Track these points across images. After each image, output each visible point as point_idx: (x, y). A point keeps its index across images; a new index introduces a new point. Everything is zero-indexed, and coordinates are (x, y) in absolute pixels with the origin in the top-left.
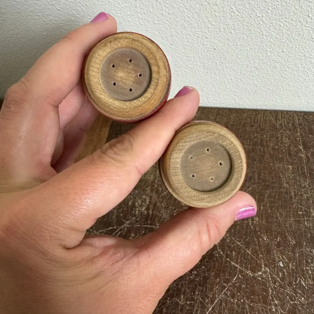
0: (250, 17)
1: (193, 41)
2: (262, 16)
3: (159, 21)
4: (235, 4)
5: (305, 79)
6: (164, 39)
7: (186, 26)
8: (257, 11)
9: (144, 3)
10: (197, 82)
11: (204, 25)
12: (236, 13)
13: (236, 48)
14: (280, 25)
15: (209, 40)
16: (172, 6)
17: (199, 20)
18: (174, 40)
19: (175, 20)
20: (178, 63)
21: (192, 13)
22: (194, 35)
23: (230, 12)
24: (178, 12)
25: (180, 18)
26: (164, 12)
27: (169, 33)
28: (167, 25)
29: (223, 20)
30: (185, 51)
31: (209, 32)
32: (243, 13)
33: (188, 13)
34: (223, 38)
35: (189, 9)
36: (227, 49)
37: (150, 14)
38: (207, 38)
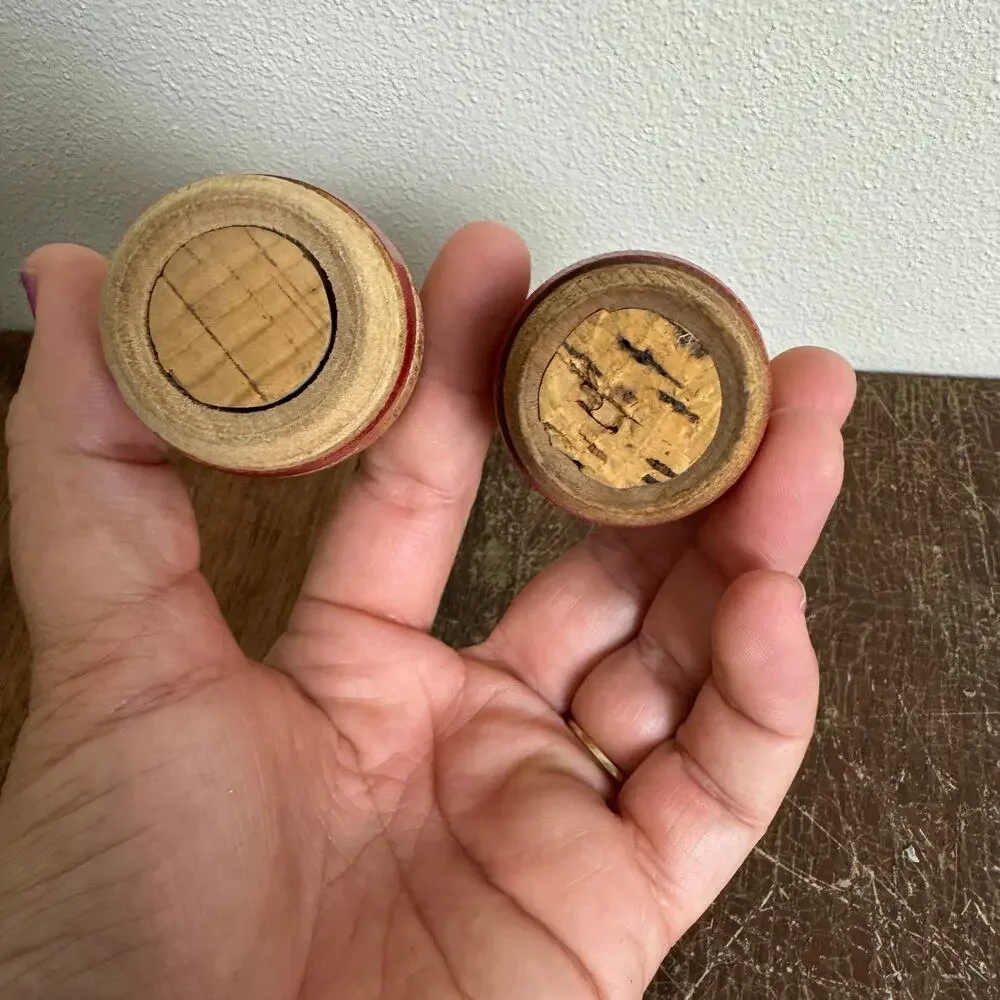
0: (815, 81)
1: (633, 154)
2: (850, 80)
3: (529, 91)
4: (767, 42)
5: (984, 277)
8: (834, 65)
9: (486, 37)
11: (669, 104)
12: (771, 69)
13: (769, 178)
14: (906, 109)
15: (685, 153)
17: (656, 91)
18: (576, 152)
19: (580, 89)
20: (587, 223)
21: (635, 69)
22: (639, 138)
23: (750, 65)
24: (589, 64)
25: (596, 83)
26: (547, 66)
27: (562, 131)
28: (554, 105)
29: (730, 90)
30: (609, 186)
31: (684, 127)
32: (792, 72)
33: (619, 69)
34: (728, 146)
35: (623, 57)
36: (740, 180)
37: (502, 70)
38: (678, 146)
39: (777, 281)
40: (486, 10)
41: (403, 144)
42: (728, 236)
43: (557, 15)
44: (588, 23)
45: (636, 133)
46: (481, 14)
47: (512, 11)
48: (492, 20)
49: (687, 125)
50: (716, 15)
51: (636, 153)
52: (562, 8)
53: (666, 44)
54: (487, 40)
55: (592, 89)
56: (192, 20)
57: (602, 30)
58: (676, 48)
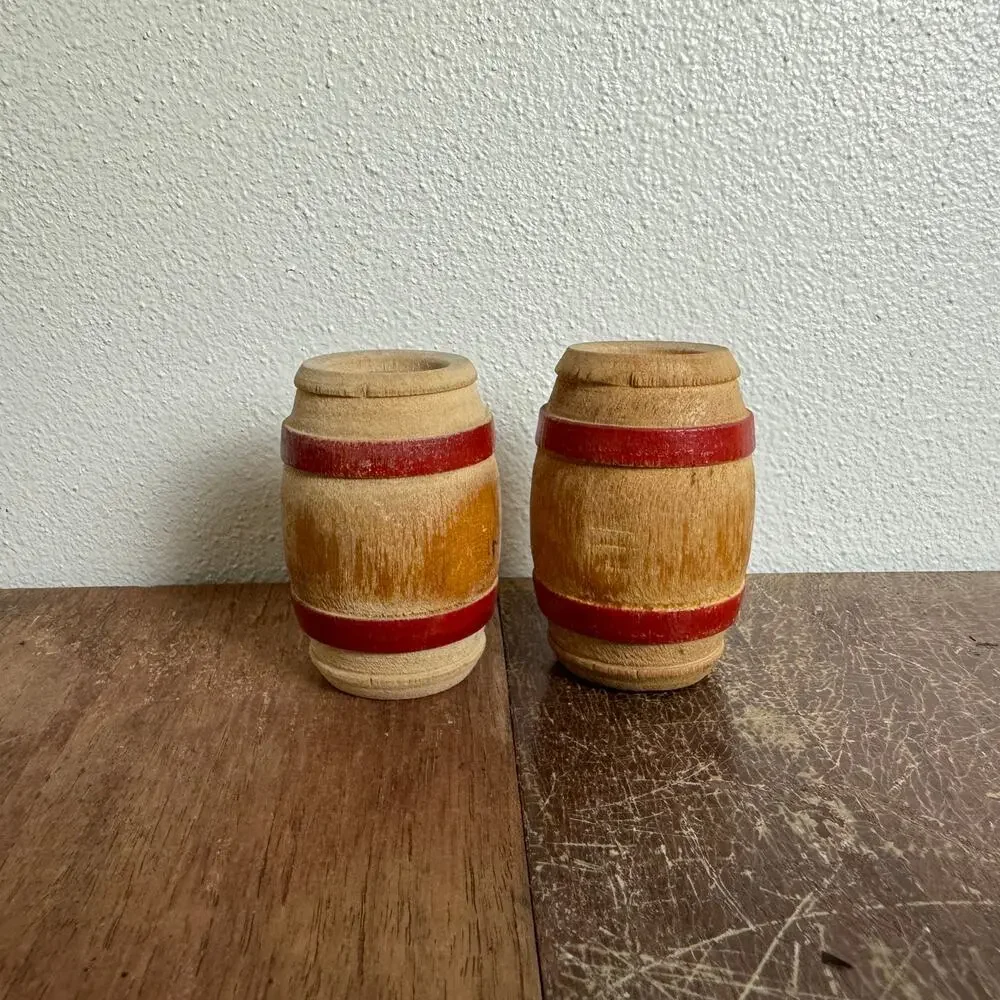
0: (991, 197)
1: (807, 288)
3: (706, 212)
4: (946, 155)
6: (716, 281)
7: (792, 229)
9: (669, 151)
10: (807, 463)
11: (848, 226)
12: (949, 184)
13: (947, 313)
15: (862, 285)
16: (755, 161)
17: (836, 211)
18: (747, 286)
19: (758, 209)
20: (751, 380)
21: (817, 186)
22: (816, 267)
23: (930, 180)
24: (772, 182)
25: (776, 204)
26: (728, 183)
27: (735, 260)
28: (729, 229)
29: (910, 209)
30: (780, 329)
31: (863, 252)
32: (970, 187)
33: (802, 186)
34: (906, 274)
35: (806, 173)
36: (918, 317)
37: (681, 189)
38: (855, 276)
39: (954, 449)
40: (674, 121)
41: (557, 281)
42: (904, 391)
43: (744, 127)
44: (774, 136)
45: (813, 261)
46: (668, 125)
47: (701, 121)
48: (678, 132)
49: (865, 249)
50: (899, 126)
51: (812, 287)
52: (751, 119)
53: (850, 158)
54: (669, 154)
55: (772, 210)
56: (353, 133)
57: (788, 143)
58: (860, 163)
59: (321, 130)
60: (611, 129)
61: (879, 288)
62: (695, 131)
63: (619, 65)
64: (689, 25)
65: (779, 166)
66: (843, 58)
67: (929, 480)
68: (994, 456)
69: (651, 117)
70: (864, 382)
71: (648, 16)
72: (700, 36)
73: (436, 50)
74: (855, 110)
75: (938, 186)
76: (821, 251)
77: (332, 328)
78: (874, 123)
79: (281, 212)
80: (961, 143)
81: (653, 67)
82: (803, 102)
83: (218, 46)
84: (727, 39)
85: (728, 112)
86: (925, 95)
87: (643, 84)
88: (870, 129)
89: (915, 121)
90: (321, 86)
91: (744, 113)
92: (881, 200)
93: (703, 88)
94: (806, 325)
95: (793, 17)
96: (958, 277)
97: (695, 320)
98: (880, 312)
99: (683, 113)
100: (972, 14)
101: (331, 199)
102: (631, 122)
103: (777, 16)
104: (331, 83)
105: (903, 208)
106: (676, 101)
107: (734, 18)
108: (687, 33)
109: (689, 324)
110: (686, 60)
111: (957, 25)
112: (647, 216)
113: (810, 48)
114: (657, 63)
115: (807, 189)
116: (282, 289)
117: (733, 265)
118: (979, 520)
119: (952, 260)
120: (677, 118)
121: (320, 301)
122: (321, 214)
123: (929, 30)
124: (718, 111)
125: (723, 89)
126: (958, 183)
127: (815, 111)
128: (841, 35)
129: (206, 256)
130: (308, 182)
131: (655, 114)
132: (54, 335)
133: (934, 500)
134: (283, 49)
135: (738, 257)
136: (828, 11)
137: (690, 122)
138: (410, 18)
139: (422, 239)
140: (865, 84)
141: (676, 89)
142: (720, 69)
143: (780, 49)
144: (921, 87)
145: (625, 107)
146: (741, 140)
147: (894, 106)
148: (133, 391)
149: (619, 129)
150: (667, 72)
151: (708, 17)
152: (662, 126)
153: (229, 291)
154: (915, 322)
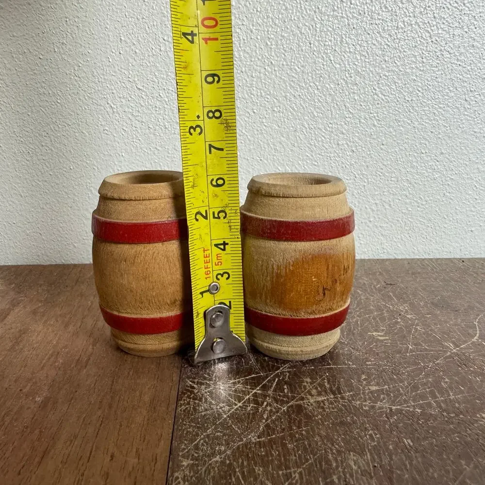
0: (398, 101)
1: (323, 138)
2: (412, 100)
3: (280, 107)
4: (378, 83)
5: (476, 199)
6: (284, 136)
7: (316, 114)
8: (405, 94)
11: (339, 113)
12: (380, 95)
13: (382, 149)
14: (434, 114)
15: (345, 137)
16: (299, 85)
17: (334, 106)
18: (298, 138)
19: (301, 105)
21: (326, 96)
22: (326, 130)
23: (372, 94)
24: (307, 94)
25: (309, 103)
26: (288, 94)
29: (365, 105)
30: (312, 156)
31: (346, 124)
32: (389, 97)
33: (319, 96)
34: (364, 133)
35: (321, 90)
36: (370, 151)
37: (269, 97)
38: (343, 133)
39: (387, 207)
42: (365, 182)
43: (294, 71)
44: (307, 75)
45: (325, 127)
46: (263, 70)
47: (276, 69)
48: (267, 73)
49: (347, 122)
50: (358, 71)
51: (325, 138)
52: (297, 68)
53: (338, 84)
54: (263, 83)
55: (307, 106)
56: (131, 72)
57: (313, 78)
58: (343, 86)
59: (118, 71)
60: (239, 72)
61: (353, 139)
62: (274, 73)
63: (241, 45)
64: (270, 29)
65: (309, 87)
66: (334, 43)
67: (377, 219)
68: (404, 210)
69: (255, 66)
70: (348, 178)
71: (253, 25)
72: (275, 34)
73: (165, 39)
74: (340, 65)
75: (375, 96)
76: (328, 123)
77: (123, 154)
78: (348, 70)
79: (101, 105)
80: (384, 79)
81: (256, 46)
82: (318, 61)
83: (74, 36)
84: (286, 35)
85: (287, 65)
86: (369, 59)
87: (252, 53)
88: (346, 72)
89: (365, 69)
90: (118, 53)
91: (294, 66)
92: (352, 102)
93: (276, 55)
94: (323, 154)
95: (312, 26)
96: (385, 134)
97: (276, 151)
98: (354, 148)
99: (268, 65)
100: (386, 26)
101: (122, 100)
102: (247, 69)
103: (306, 26)
104: (121, 52)
105: (361, 105)
106: (266, 60)
107: (289, 27)
108: (269, 33)
109: (274, 153)
110: (269, 44)
111: (381, 30)
112: (255, 108)
113: (320, 39)
114: (257, 45)
115: (321, 97)
116: (102, 138)
117: (292, 128)
118: (399, 237)
119: (382, 127)
120: (266, 68)
121: (118, 143)
122: (118, 106)
123: (369, 32)
124: (283, 64)
125: (285, 55)
126: (384, 95)
127: (323, 65)
128: (333, 34)
129: (70, 124)
130: (113, 93)
131: (257, 66)
132: (5, 157)
133: (380, 229)
134: (102, 38)
135: (293, 125)
136: (327, 24)
137: (271, 69)
138: (154, 25)
139: (161, 117)
140: (343, 54)
141: (265, 56)
142: (284, 48)
143: (308, 39)
144: (367, 56)
145: (244, 63)
146: (293, 77)
147: (356, 63)
148: (39, 180)
149: (242, 72)
150: (261, 48)
151: (278, 26)
152: (260, 70)
153: (80, 138)
154: (368, 153)
